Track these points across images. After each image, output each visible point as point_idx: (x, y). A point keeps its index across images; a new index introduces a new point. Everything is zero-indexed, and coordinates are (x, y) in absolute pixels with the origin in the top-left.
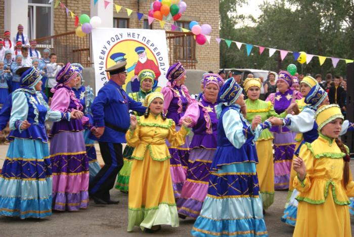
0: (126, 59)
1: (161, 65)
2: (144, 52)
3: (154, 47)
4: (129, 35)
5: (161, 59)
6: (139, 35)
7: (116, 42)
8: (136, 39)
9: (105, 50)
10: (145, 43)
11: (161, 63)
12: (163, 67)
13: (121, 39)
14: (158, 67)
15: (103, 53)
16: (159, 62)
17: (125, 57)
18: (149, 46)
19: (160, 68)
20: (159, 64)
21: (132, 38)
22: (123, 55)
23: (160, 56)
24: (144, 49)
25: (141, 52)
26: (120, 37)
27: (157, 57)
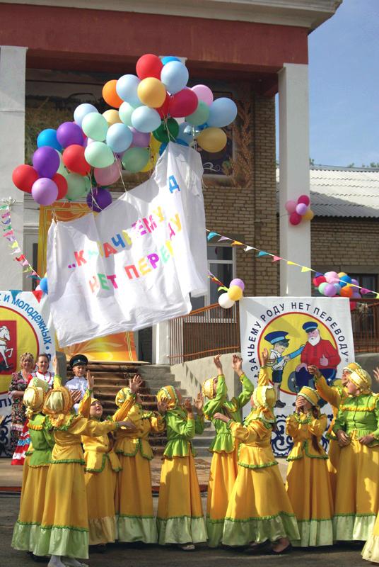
0: (289, 340)
1: (342, 348)
2: (317, 330)
3: (332, 322)
4: (294, 305)
5: (341, 339)
6: (308, 305)
7: (274, 316)
8: (304, 311)
9: (257, 328)
10: (318, 317)
11: (341, 345)
12: (344, 351)
13: (282, 313)
14: (337, 351)
15: (254, 332)
16: (338, 342)
17: (287, 337)
18: (323, 321)
19: (340, 352)
20: (339, 347)
21: (298, 310)
22: (285, 334)
23: (340, 335)
24: (316, 325)
25: (312, 330)
26: (280, 309)
27: (336, 337)
